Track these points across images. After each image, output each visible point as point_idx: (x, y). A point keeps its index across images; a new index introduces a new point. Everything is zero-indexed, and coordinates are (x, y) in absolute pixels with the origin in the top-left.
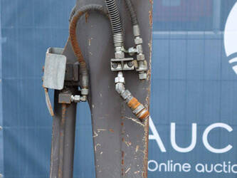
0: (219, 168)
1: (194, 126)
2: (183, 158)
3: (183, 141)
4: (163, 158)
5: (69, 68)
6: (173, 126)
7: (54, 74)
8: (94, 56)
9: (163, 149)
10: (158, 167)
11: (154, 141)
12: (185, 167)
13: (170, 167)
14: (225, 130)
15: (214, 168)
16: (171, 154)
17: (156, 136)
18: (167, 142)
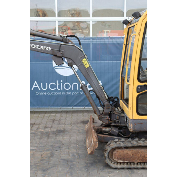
0: (53, 93)
1: (47, 84)
3: (44, 87)
4: (39, 91)
6: (42, 84)
9: (40, 89)
10: (39, 94)
11: (38, 87)
12: (45, 93)
13: (41, 93)
14: (54, 85)
15: (52, 93)
16: (42, 90)
17: (38, 86)
18: (40, 88)
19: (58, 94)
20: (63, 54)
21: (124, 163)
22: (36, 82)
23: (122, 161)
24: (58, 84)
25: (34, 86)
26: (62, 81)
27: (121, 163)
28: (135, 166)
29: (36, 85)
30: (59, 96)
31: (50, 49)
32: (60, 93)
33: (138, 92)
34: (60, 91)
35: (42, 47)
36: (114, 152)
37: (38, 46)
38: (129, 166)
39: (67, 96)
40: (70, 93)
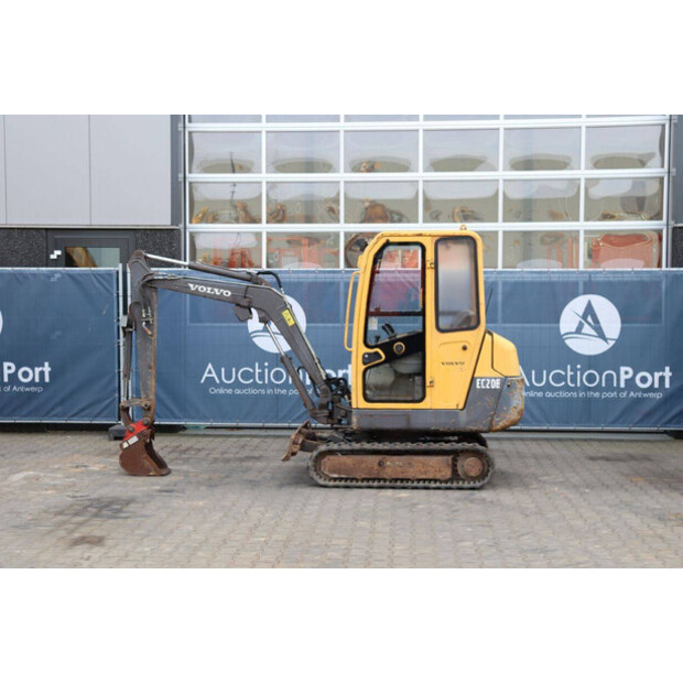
0: (247, 392)
1: (234, 370)
2: (228, 386)
3: (229, 377)
4: (217, 386)
5: (128, 320)
6: (223, 369)
7: (124, 321)
8: (137, 317)
9: (218, 381)
10: (216, 391)
11: (213, 378)
12: (229, 391)
13: (221, 391)
14: (249, 372)
15: (244, 391)
16: (222, 384)
17: (214, 375)
18: (220, 378)
19: (258, 392)
20: (250, 302)
21: (341, 479)
22: (210, 366)
23: (336, 476)
24: (257, 371)
25: (206, 375)
26: (266, 364)
27: (335, 479)
28: (360, 483)
29: (210, 372)
30: (259, 396)
31: (230, 293)
32: (263, 391)
33: (364, 364)
34: (264, 386)
35: (216, 290)
36: (325, 460)
37: (209, 289)
38: (348, 483)
39: (278, 397)
40: (284, 392)
